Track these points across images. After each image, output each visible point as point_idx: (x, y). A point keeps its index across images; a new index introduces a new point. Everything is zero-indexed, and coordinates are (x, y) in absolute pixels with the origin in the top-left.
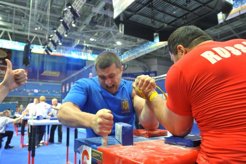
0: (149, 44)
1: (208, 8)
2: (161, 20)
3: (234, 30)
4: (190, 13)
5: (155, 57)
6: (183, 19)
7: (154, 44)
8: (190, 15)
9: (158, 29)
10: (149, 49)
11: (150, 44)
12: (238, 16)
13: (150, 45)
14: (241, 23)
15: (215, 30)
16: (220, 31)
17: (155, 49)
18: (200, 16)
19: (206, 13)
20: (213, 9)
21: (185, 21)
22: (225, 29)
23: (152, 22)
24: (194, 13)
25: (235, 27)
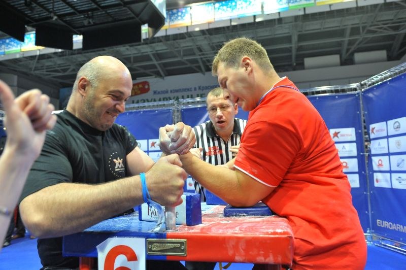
0: (4, 43)
1: (130, 12)
2: (45, 6)
3: (153, 54)
4: (101, 10)
5: (14, 71)
6: (86, 15)
7: (17, 47)
8: (99, 13)
9: (36, 21)
10: (4, 54)
11: (8, 44)
12: (162, 37)
13: (7, 46)
14: (165, 47)
15: (128, 47)
16: (136, 52)
17: (18, 56)
18: (115, 20)
19: (125, 17)
20: (137, 15)
21: (91, 20)
22: (143, 51)
23: (26, 4)
24: (106, 12)
25: (157, 51)
